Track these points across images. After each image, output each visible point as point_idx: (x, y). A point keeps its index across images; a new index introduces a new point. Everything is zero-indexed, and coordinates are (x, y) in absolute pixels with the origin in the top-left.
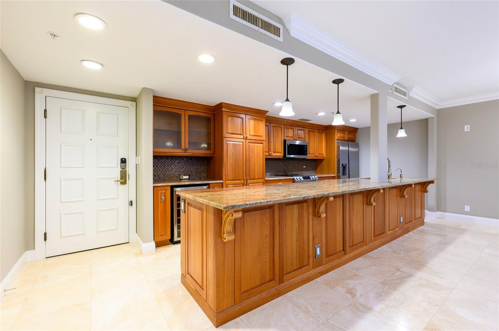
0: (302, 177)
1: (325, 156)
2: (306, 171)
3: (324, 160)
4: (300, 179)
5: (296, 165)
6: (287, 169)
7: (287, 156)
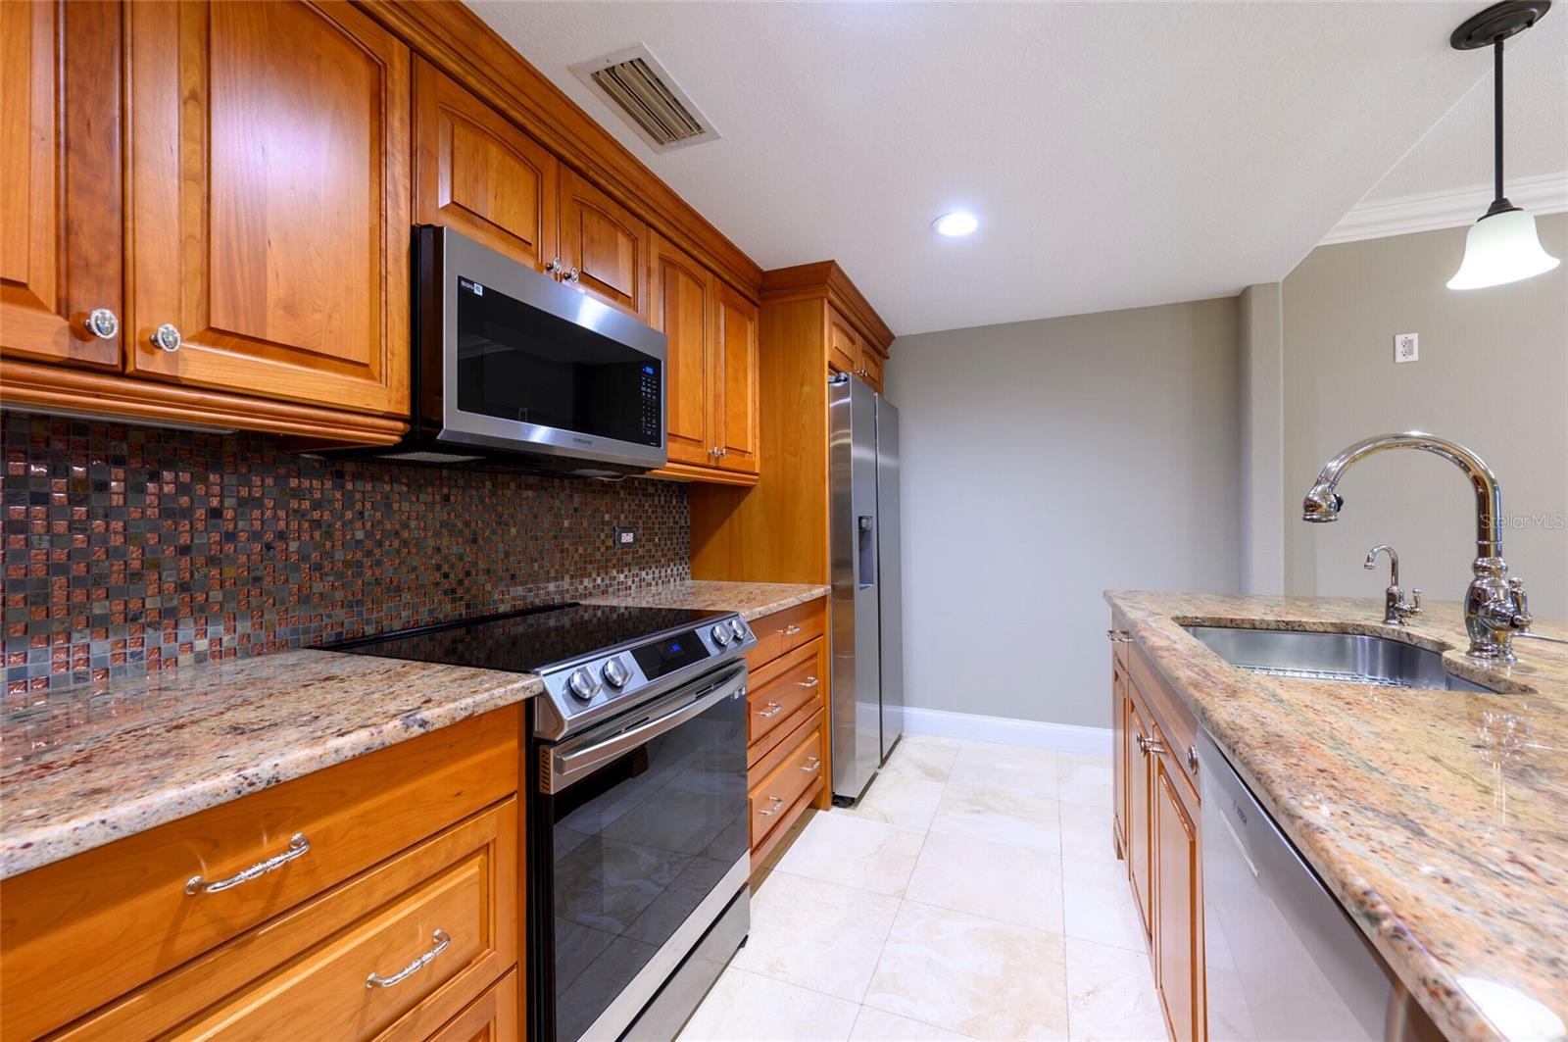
0: (627, 658)
1: (757, 471)
2: (635, 571)
3: (747, 489)
4: (609, 683)
5: (566, 523)
6: (481, 565)
7: (458, 422)
